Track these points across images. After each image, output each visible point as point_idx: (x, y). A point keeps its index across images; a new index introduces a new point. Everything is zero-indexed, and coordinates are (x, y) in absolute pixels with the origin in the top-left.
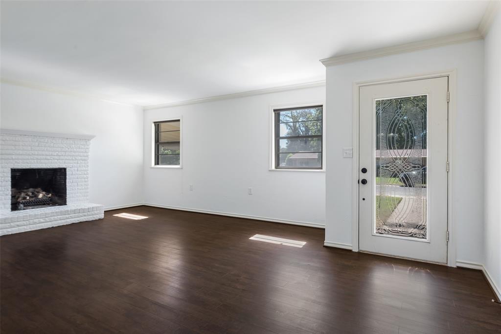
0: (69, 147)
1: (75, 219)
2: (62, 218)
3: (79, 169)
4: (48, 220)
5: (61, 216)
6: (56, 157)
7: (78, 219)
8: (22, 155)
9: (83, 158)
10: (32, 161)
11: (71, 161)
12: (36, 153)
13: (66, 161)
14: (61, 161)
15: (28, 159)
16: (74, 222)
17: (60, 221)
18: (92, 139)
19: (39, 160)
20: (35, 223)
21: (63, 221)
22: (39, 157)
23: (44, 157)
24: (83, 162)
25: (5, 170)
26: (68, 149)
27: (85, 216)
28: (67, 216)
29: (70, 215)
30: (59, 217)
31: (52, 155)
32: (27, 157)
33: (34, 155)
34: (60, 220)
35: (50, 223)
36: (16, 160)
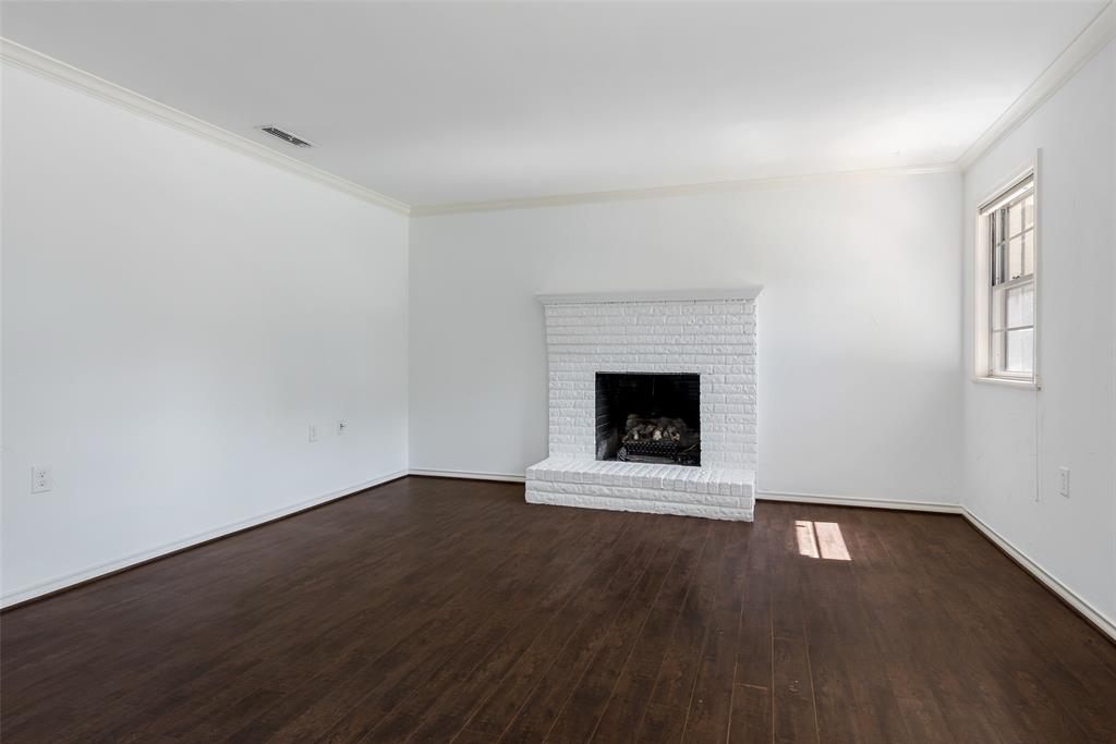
0: (701, 322)
1: (675, 505)
2: (646, 496)
3: (731, 377)
4: (617, 493)
5: (643, 490)
6: (676, 348)
7: (684, 506)
8: (609, 344)
9: (740, 349)
10: (631, 357)
11: (711, 358)
12: (635, 340)
13: (700, 358)
14: (686, 358)
15: (622, 354)
16: (673, 512)
17: (640, 502)
18: (755, 296)
19: (642, 356)
20: (592, 494)
21: (647, 503)
22: (642, 349)
23: (651, 348)
24: (741, 359)
25: (587, 374)
26: (700, 326)
27: (700, 502)
28: (657, 493)
29: (663, 493)
30: (639, 490)
31: (666, 344)
32: (620, 348)
33: (632, 344)
34: (642, 498)
35: (621, 501)
36: (603, 356)
